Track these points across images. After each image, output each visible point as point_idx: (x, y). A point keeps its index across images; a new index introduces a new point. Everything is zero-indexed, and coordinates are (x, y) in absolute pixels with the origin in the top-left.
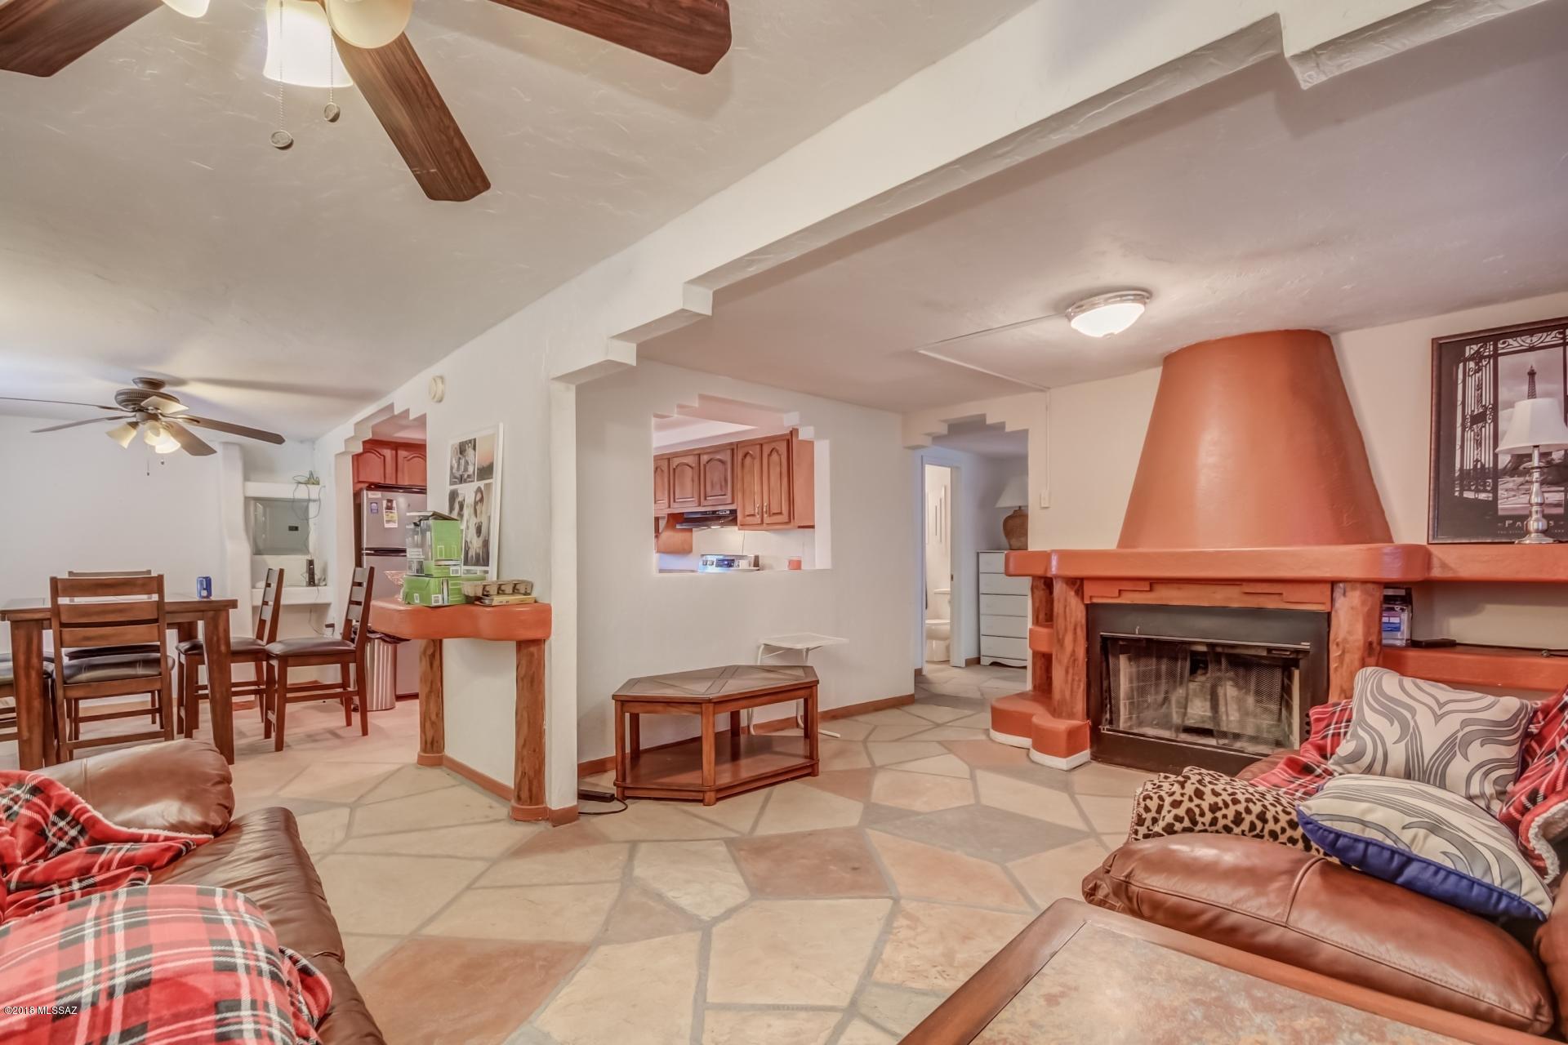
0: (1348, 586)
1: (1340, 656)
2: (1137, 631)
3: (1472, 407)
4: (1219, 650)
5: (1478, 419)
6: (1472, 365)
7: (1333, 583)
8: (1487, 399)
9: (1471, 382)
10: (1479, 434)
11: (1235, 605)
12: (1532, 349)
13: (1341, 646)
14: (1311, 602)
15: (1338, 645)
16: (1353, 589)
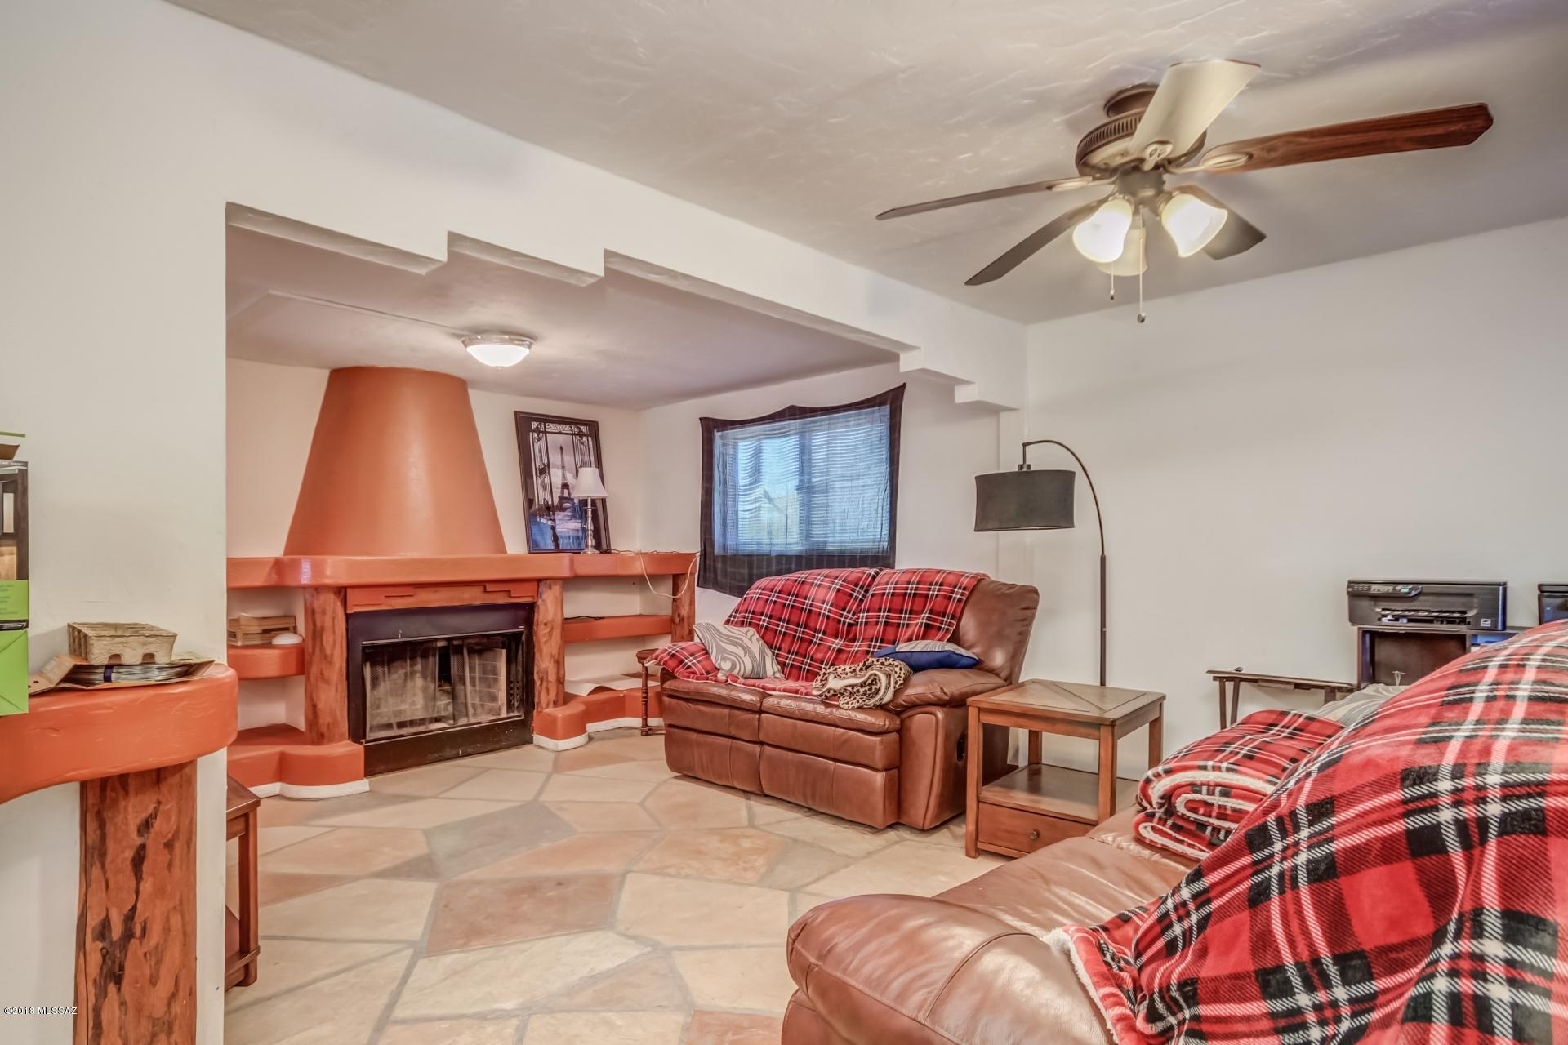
0: (552, 582)
1: (550, 632)
2: (399, 635)
3: (539, 465)
4: (455, 642)
5: (542, 471)
6: (535, 435)
7: (539, 581)
8: (545, 460)
9: (537, 446)
10: (543, 482)
11: (478, 603)
12: (560, 433)
13: (550, 625)
14: (521, 596)
15: (546, 624)
16: (555, 584)
